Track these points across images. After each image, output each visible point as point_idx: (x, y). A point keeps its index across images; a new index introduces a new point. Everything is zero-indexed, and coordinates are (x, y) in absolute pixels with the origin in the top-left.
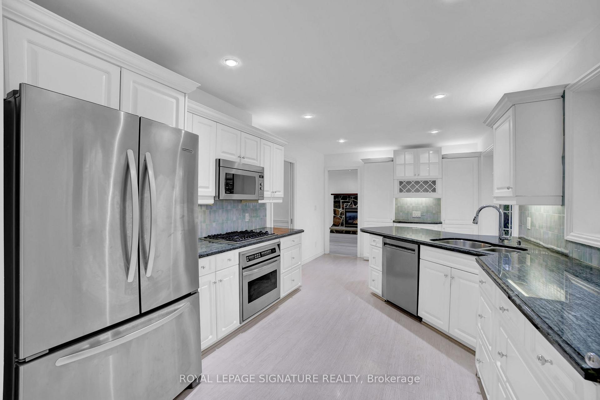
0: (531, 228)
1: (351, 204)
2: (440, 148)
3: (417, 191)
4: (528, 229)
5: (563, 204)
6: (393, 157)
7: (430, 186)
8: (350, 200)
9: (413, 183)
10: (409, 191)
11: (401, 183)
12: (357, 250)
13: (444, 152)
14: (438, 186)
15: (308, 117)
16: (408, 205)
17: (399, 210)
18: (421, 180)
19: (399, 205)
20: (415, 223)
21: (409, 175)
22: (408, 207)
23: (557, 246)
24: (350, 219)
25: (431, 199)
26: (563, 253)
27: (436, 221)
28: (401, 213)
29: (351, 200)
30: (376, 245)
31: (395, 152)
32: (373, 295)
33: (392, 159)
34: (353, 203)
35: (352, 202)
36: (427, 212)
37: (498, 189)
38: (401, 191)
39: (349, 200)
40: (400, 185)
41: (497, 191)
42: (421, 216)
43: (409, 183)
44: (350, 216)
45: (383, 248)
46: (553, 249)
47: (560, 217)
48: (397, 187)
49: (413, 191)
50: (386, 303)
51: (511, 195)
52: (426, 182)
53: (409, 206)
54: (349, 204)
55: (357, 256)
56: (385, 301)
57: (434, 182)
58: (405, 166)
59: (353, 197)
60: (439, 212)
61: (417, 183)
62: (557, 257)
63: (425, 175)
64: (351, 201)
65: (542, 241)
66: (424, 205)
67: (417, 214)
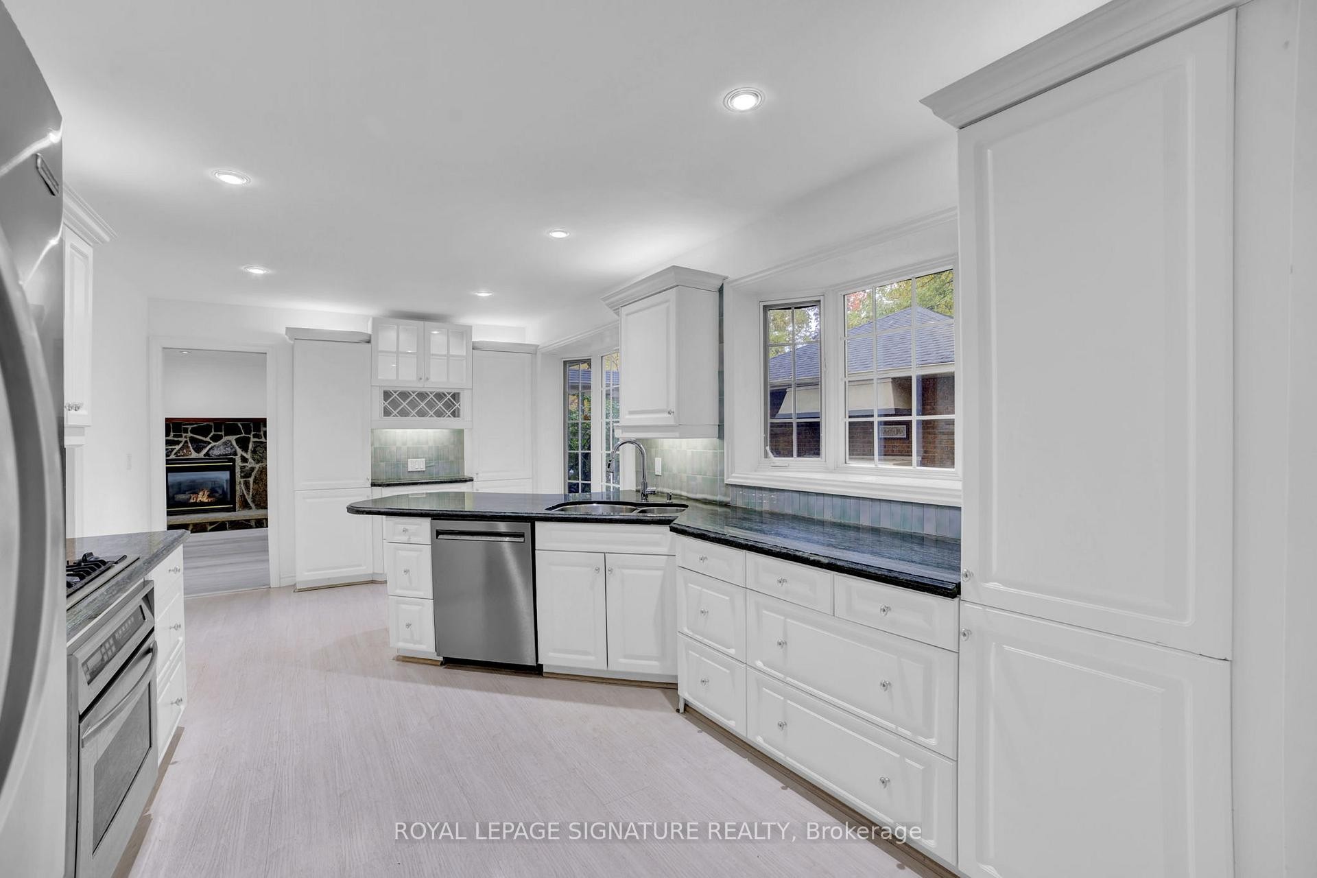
0: (662, 473)
1: (185, 446)
2: (470, 327)
3: (422, 414)
4: (657, 475)
5: (721, 435)
6: (369, 332)
7: (448, 405)
8: (181, 436)
9: (395, 395)
10: (404, 413)
11: (387, 395)
12: (268, 570)
13: (476, 338)
14: (464, 404)
15: (231, 179)
16: (398, 444)
17: (379, 456)
18: (431, 390)
19: (377, 445)
20: (422, 483)
21: (406, 377)
22: (398, 449)
23: (713, 494)
24: (180, 492)
25: (446, 431)
26: (722, 502)
27: (456, 477)
28: (383, 464)
29: (184, 435)
30: (409, 539)
31: (377, 322)
32: (403, 661)
33: (368, 338)
34: (190, 445)
35: (186, 442)
36: (439, 458)
37: (631, 413)
38: (387, 413)
39: (174, 436)
40: (385, 400)
41: (628, 417)
42: (426, 467)
43: (404, 395)
44: (180, 484)
45: (432, 544)
46: (706, 499)
47: (715, 455)
48: (379, 403)
49: (395, 412)
50: (446, 668)
51: (672, 422)
52: (440, 396)
53: (401, 448)
54: (178, 447)
55: (269, 585)
56: (442, 664)
57: (455, 396)
58: (397, 357)
59: (190, 427)
60: (460, 458)
61: (422, 396)
62: (712, 510)
63: (439, 380)
64: (183, 439)
65: (684, 491)
66: (431, 444)
67: (416, 465)
